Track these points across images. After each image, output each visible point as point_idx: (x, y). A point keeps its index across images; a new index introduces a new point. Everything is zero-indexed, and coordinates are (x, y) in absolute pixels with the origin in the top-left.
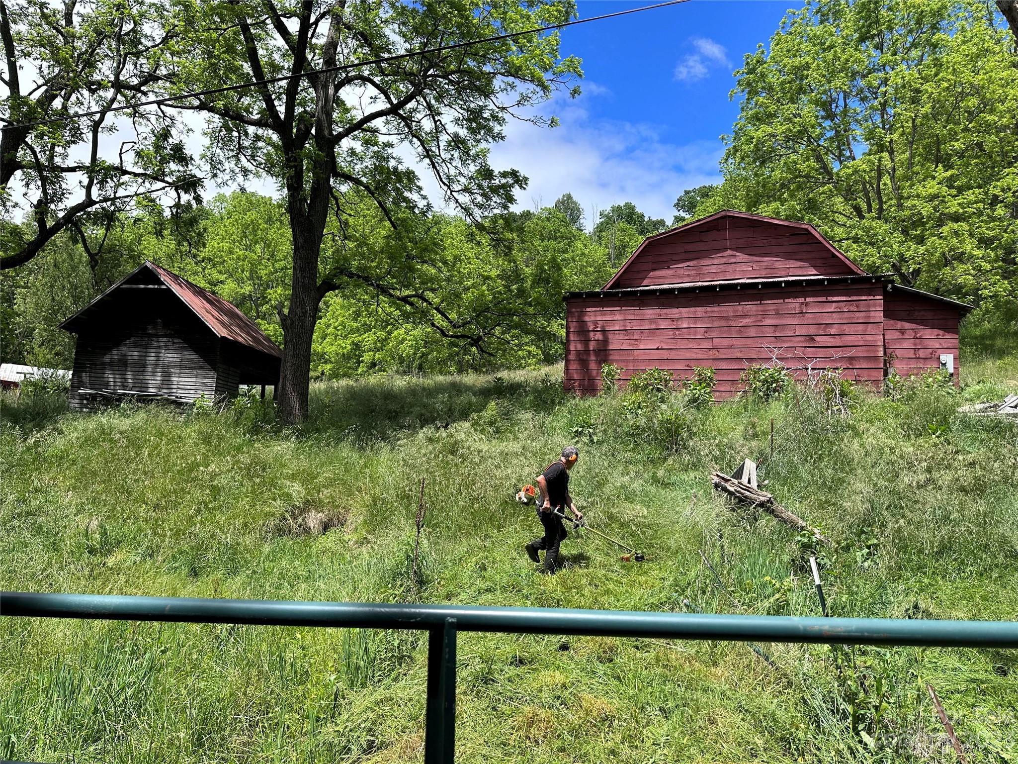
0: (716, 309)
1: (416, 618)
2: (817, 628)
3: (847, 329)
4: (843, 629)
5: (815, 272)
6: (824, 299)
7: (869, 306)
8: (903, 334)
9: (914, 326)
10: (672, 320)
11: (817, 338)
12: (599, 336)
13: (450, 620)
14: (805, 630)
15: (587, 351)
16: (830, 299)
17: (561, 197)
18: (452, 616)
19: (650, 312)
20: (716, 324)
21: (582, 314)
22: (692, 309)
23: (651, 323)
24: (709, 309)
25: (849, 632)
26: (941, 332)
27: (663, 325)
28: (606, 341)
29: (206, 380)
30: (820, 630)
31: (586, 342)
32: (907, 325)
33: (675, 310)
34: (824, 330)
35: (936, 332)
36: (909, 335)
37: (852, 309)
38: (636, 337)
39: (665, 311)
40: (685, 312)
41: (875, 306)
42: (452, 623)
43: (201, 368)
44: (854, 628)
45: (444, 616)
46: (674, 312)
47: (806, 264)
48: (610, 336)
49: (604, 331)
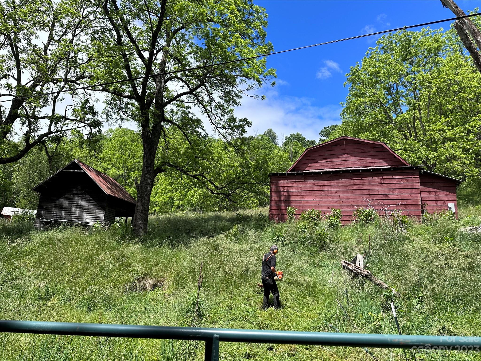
0: (341, 181)
1: (199, 335)
2: (397, 340)
3: (403, 191)
4: (410, 341)
5: (387, 165)
6: (391, 177)
7: (413, 180)
8: (430, 193)
9: (435, 190)
10: (320, 186)
11: (389, 196)
12: (286, 194)
13: (216, 336)
14: (391, 341)
15: (280, 201)
16: (394, 177)
17: (267, 130)
18: (217, 334)
19: (310, 183)
20: (341, 188)
21: (277, 184)
22: (329, 181)
23: (310, 188)
24: (337, 181)
25: (413, 342)
26: (448, 193)
27: (316, 189)
28: (289, 196)
29: (100, 215)
30: (398, 341)
31: (280, 196)
32: (431, 190)
33: (321, 182)
34: (392, 192)
35: (445, 192)
36: (433, 194)
37: (406, 182)
38: (303, 194)
39: (317, 182)
40: (326, 182)
41: (416, 180)
42: (217, 337)
43: (98, 209)
44: (415, 340)
45: (213, 334)
46: (321, 183)
47: (382, 161)
48: (291, 194)
49: (288, 191)
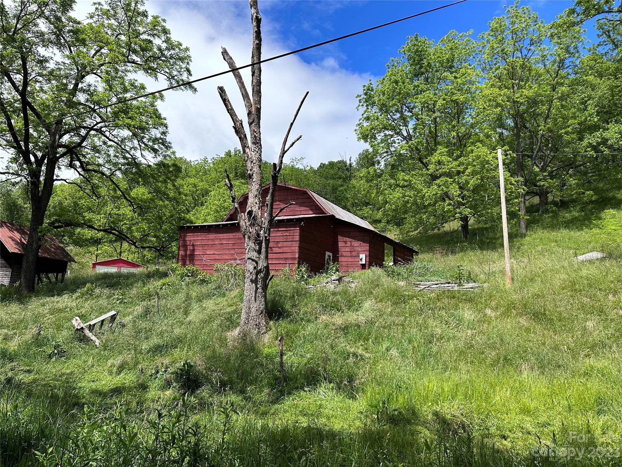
0: (237, 234)
3: (285, 244)
5: (312, 213)
6: (277, 229)
7: (294, 233)
8: (346, 244)
9: (351, 240)
10: (220, 239)
11: (274, 249)
12: (191, 248)
15: (186, 255)
16: (280, 229)
19: (212, 236)
20: (237, 242)
21: (185, 236)
22: (228, 234)
23: (212, 241)
24: (234, 234)
27: (217, 242)
28: (193, 250)
29: (7, 273)
31: (186, 251)
32: (348, 239)
33: (221, 235)
34: (277, 244)
35: (360, 242)
36: (349, 244)
37: (287, 234)
38: (206, 248)
39: (218, 235)
40: (225, 236)
41: (296, 233)
43: (5, 267)
48: (196, 248)
49: (193, 245)
